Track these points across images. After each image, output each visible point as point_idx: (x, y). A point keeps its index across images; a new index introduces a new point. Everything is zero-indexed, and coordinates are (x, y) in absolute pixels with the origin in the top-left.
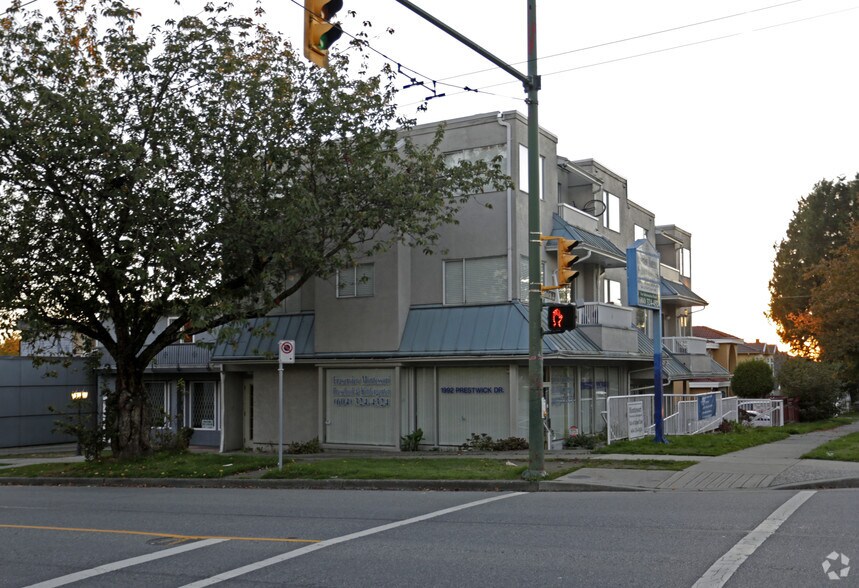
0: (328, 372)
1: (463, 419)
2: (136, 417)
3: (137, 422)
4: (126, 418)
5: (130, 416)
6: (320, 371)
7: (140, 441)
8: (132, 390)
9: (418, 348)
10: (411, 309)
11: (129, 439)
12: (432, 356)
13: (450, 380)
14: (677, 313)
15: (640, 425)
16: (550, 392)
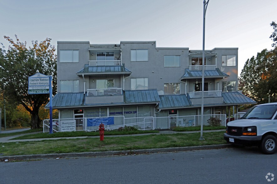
14: (216, 82)
15: (71, 128)
16: (84, 116)
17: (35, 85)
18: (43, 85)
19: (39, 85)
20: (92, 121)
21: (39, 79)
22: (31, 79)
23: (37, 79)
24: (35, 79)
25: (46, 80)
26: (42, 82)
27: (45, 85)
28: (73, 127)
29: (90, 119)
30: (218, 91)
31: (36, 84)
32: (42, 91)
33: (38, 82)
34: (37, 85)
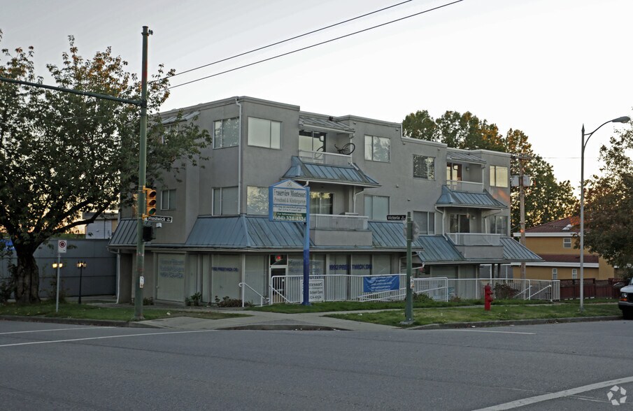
0: (159, 255)
1: (221, 287)
2: (27, 280)
3: (27, 284)
4: (21, 281)
5: (23, 280)
6: (155, 255)
7: (30, 294)
8: (25, 265)
9: (192, 243)
10: (198, 218)
11: (22, 293)
12: (198, 248)
13: (216, 263)
14: (483, 214)
15: (317, 295)
16: (287, 271)
17: (282, 203)
18: (297, 204)
19: (289, 203)
20: (370, 282)
21: (289, 191)
22: (278, 190)
23: (287, 191)
24: (283, 190)
25: (302, 195)
26: (294, 198)
27: (300, 204)
28: (321, 294)
29: (367, 278)
30: (486, 234)
31: (284, 201)
32: (295, 217)
33: (289, 197)
34: (287, 203)
